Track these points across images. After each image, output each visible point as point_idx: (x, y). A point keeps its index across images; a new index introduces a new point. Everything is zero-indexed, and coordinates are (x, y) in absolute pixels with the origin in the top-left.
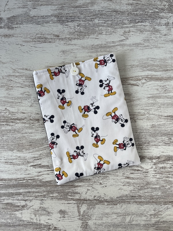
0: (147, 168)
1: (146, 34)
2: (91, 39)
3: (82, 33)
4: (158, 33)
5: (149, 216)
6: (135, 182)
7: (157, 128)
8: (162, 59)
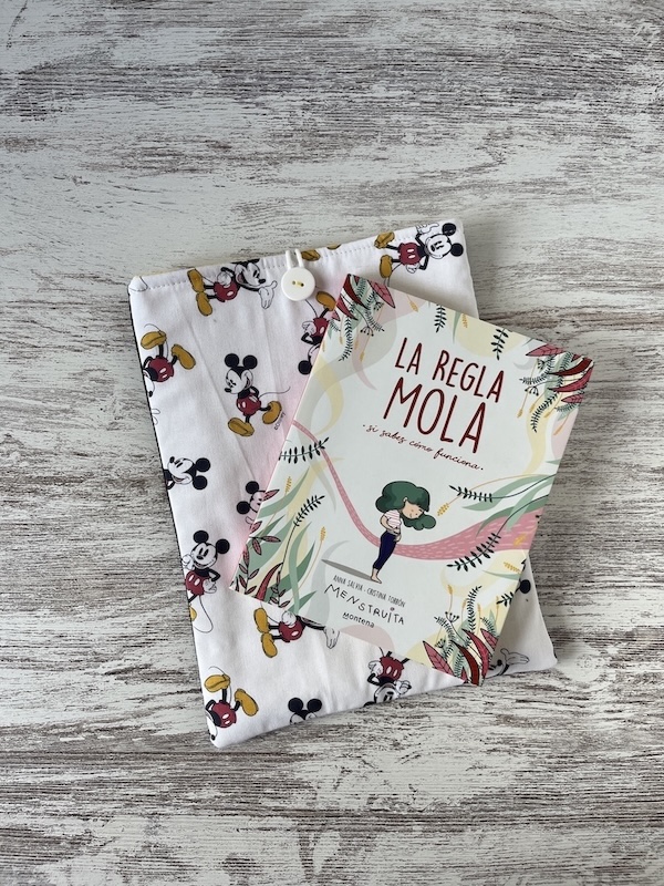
0: (586, 680)
1: (574, 146)
2: (357, 162)
3: (322, 136)
4: (623, 142)
5: (592, 873)
6: (534, 737)
7: (622, 518)
8: (638, 241)
